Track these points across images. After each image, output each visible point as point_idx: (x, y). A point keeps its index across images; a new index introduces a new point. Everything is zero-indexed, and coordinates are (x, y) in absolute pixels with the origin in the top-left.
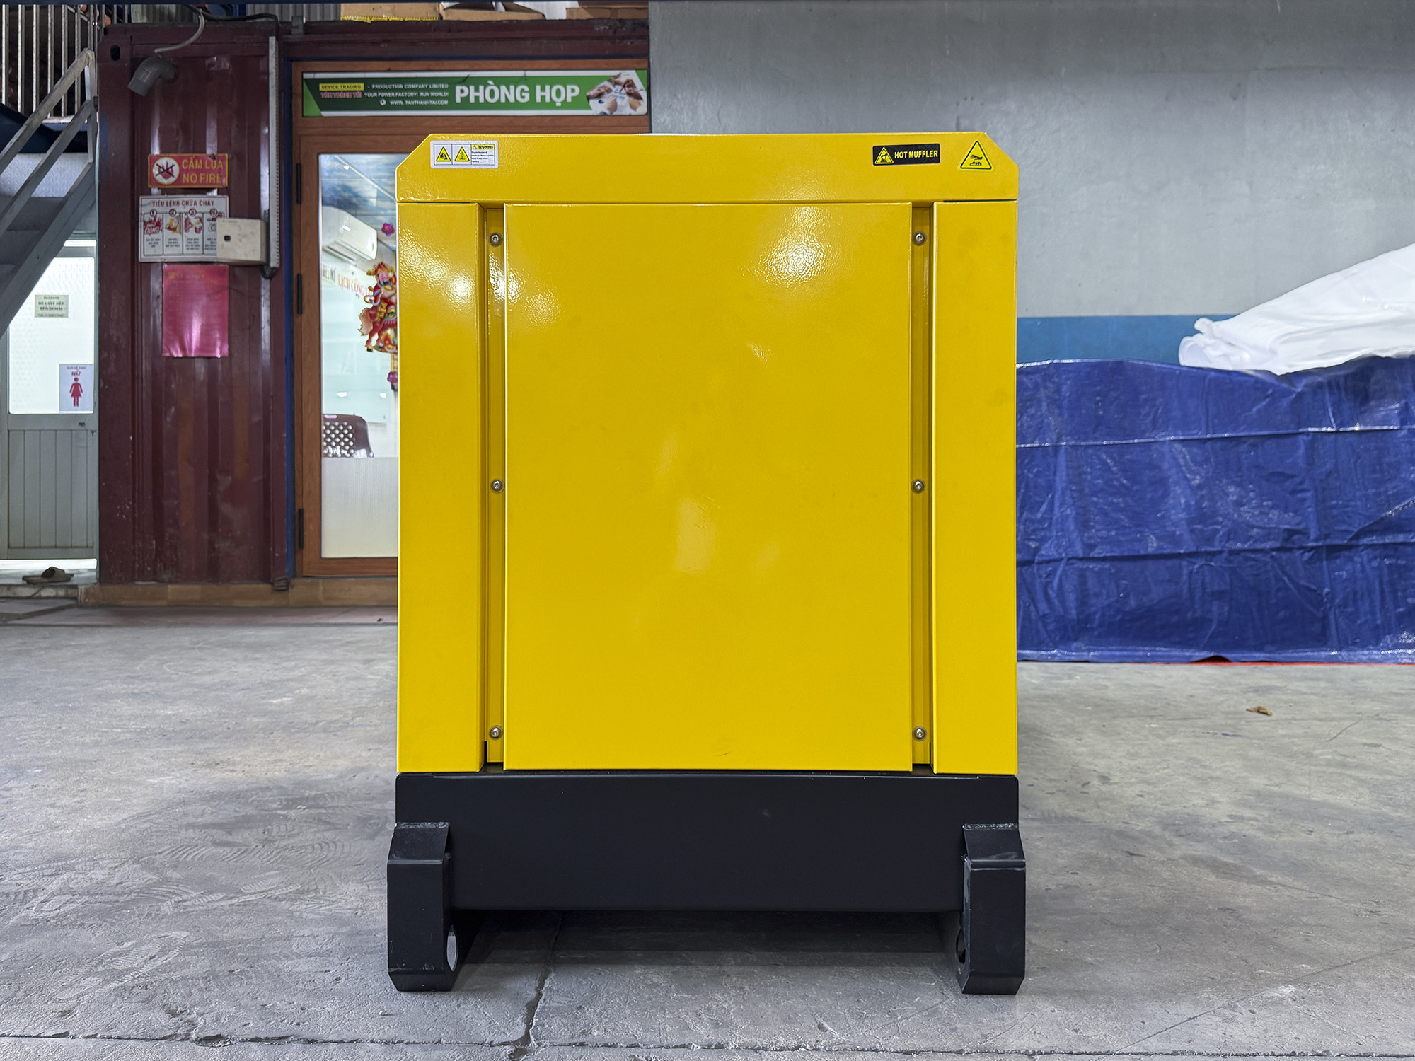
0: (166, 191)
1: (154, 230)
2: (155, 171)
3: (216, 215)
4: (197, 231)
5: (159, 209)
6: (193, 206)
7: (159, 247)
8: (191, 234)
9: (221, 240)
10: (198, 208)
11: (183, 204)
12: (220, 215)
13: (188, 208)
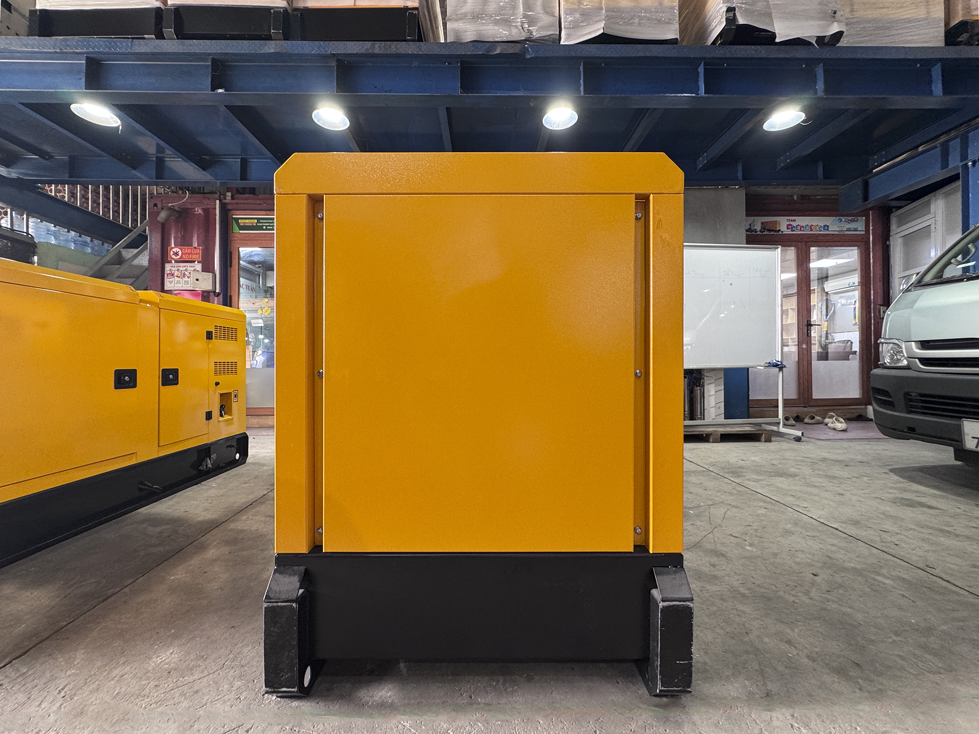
0: (176, 261)
1: (171, 277)
2: (172, 253)
3: (196, 272)
4: (188, 277)
5: (173, 269)
6: (187, 268)
7: (173, 284)
8: (186, 279)
9: (194, 281)
10: (188, 268)
11: (183, 266)
12: (198, 271)
13: (184, 268)
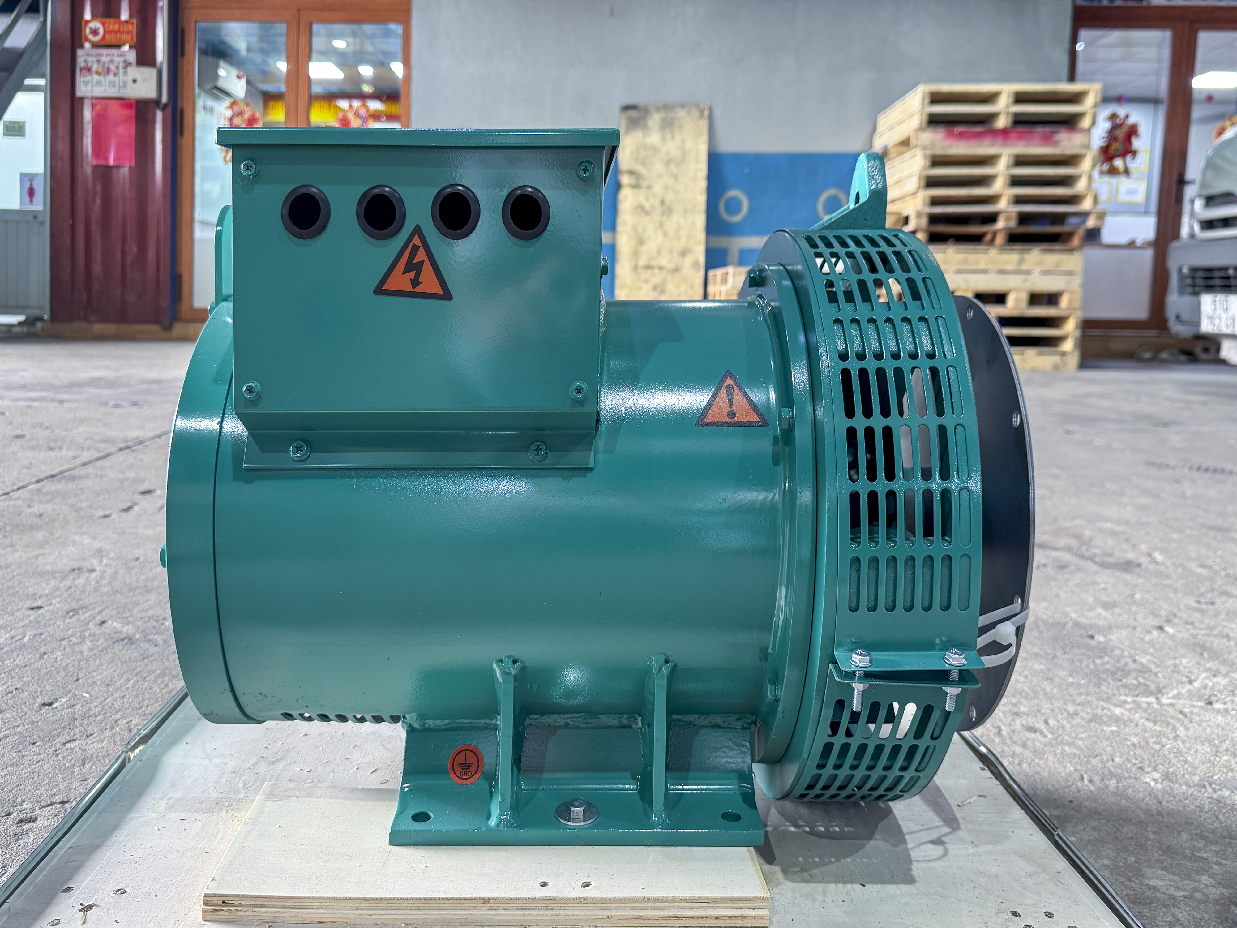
0: (95, 46)
1: (87, 74)
2: (88, 31)
3: (127, 64)
4: (115, 75)
5: (90, 59)
6: (112, 57)
7: (89, 87)
8: (111, 77)
9: (130, 83)
10: (115, 59)
11: (106, 55)
12: (130, 64)
13: (109, 59)
